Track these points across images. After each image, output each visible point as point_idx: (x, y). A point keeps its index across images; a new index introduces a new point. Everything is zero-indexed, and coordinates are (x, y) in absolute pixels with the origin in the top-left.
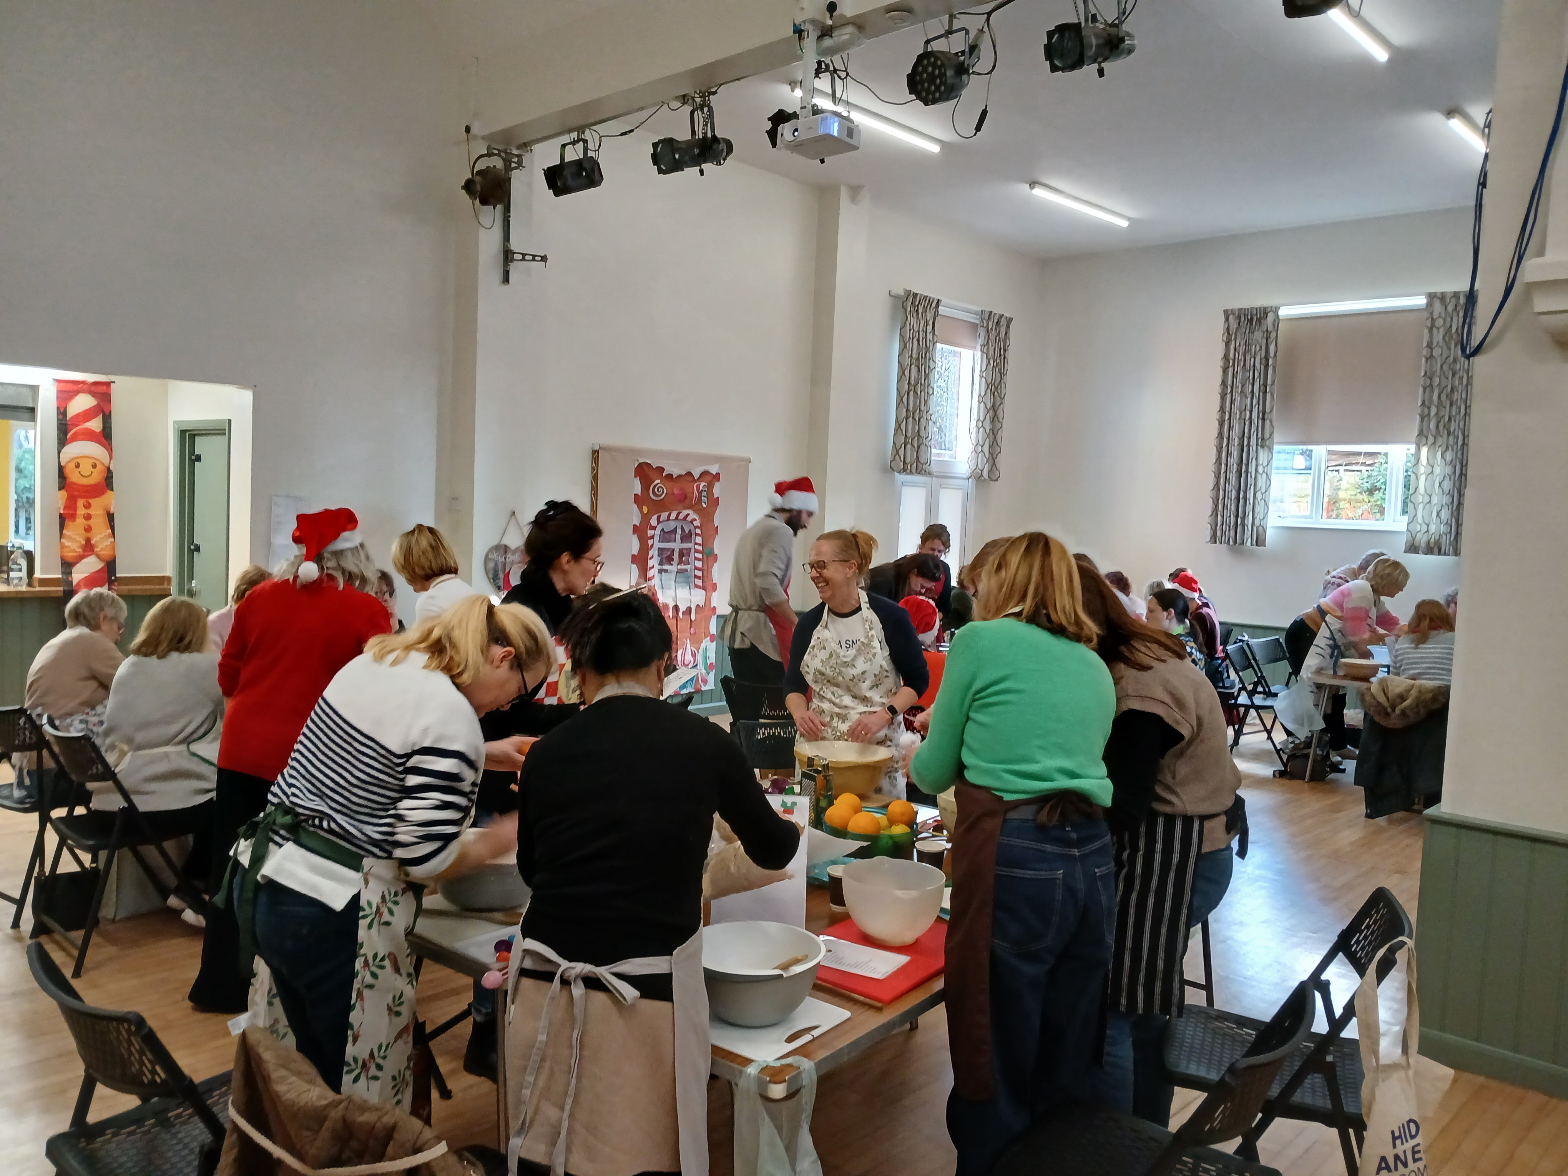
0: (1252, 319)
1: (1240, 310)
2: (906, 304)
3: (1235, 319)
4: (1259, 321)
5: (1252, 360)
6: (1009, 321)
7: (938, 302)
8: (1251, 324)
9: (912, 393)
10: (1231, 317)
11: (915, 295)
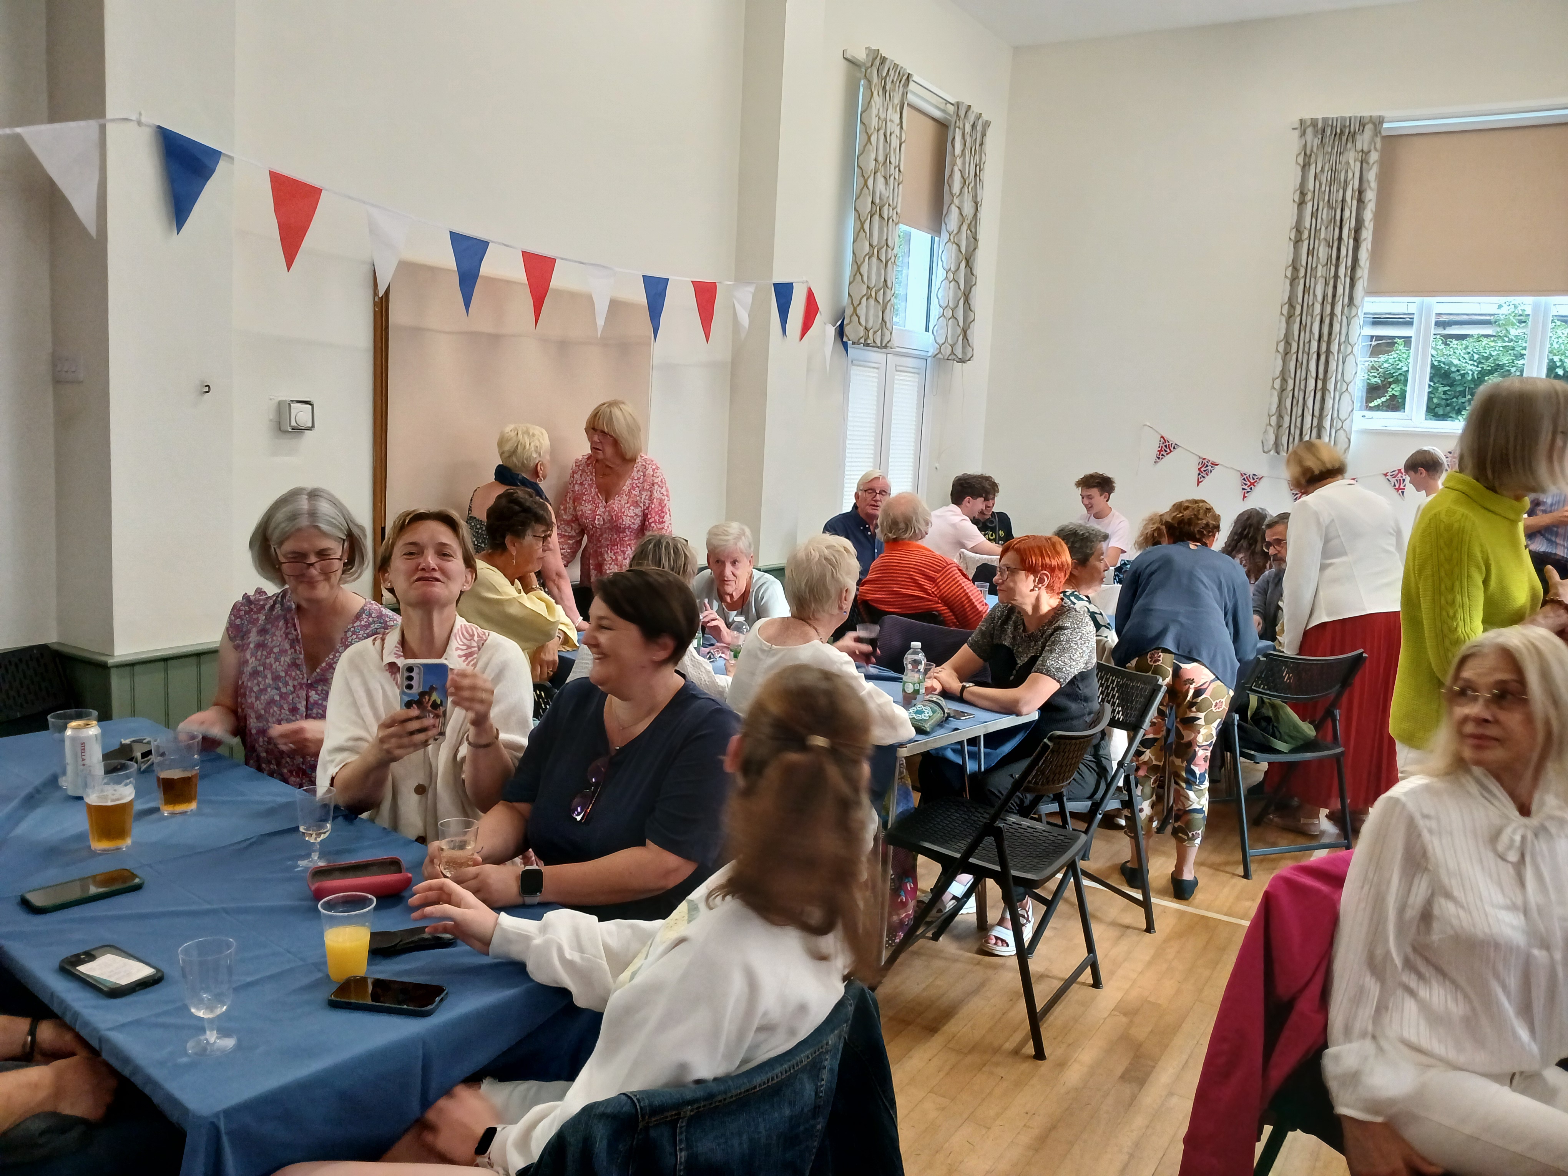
0: (1342, 132)
1: (1325, 120)
2: (871, 72)
3: (1316, 133)
4: (1353, 136)
5: (1341, 191)
6: (987, 124)
7: (908, 77)
8: (1340, 139)
9: (876, 217)
10: (1310, 131)
11: (884, 60)
